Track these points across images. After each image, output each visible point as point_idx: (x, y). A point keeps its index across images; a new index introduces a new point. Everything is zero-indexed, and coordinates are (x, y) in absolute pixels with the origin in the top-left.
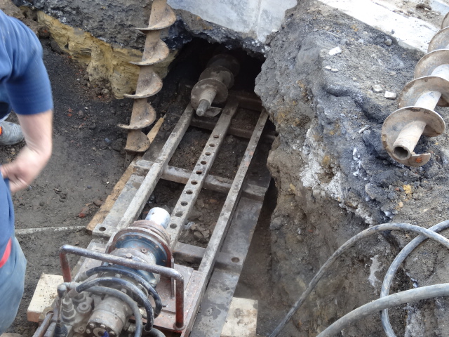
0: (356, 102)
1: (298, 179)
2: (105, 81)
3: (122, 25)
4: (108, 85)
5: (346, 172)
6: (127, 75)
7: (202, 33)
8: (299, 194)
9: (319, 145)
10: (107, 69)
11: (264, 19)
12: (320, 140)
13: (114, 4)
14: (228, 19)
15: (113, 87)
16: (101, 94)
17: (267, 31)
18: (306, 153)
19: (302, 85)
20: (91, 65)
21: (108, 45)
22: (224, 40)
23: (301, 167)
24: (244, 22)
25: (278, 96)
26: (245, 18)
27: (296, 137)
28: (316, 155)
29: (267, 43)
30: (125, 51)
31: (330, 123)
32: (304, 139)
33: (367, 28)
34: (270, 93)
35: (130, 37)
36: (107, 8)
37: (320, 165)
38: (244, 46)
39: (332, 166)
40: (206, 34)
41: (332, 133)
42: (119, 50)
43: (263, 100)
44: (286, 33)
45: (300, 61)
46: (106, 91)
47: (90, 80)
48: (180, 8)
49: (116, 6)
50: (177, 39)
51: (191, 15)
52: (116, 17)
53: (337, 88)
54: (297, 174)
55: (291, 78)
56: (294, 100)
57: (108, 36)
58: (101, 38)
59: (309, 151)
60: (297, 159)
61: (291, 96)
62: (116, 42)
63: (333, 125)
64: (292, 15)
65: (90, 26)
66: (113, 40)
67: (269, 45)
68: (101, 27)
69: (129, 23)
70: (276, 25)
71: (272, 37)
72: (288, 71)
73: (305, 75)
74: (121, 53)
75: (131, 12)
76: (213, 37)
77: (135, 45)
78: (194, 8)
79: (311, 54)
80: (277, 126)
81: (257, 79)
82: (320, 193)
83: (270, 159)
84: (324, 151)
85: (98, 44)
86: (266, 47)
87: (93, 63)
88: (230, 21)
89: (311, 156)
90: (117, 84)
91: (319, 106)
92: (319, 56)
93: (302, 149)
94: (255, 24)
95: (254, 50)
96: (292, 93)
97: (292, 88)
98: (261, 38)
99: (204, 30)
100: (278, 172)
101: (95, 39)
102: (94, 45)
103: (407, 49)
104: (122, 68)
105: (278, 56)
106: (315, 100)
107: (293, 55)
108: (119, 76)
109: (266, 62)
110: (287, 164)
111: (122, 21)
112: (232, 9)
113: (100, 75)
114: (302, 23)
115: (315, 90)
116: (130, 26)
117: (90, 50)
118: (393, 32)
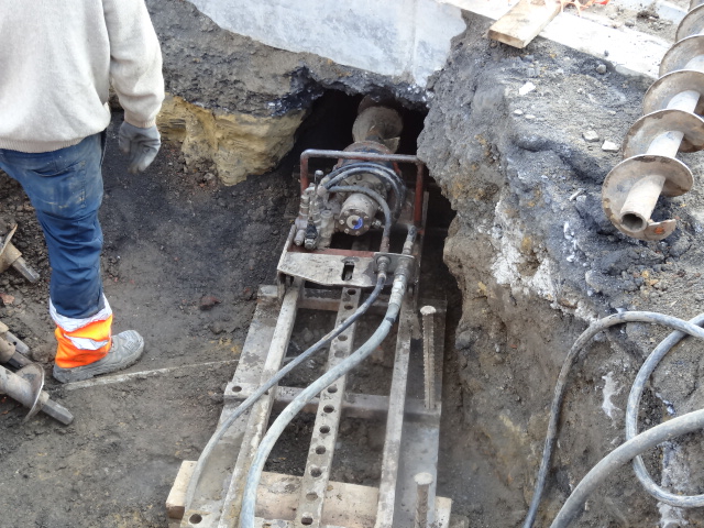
0: (561, 157)
1: (489, 274)
2: (208, 162)
3: (225, 82)
4: (213, 168)
5: (557, 258)
6: (237, 151)
7: (336, 83)
8: (492, 295)
9: (514, 222)
10: (210, 146)
11: (422, 55)
12: (514, 216)
13: (211, 54)
14: (372, 59)
15: (219, 169)
16: (204, 182)
17: (428, 70)
18: (497, 236)
19: (484, 141)
20: (186, 142)
21: (207, 111)
22: (368, 90)
23: (491, 256)
24: (394, 61)
25: (450, 159)
26: (395, 55)
27: (481, 215)
28: (512, 237)
29: (429, 87)
30: (231, 118)
31: (527, 191)
32: (492, 216)
33: (569, 52)
34: (439, 157)
35: (237, 97)
36: (201, 60)
37: (519, 250)
38: (397, 94)
39: (535, 250)
40: (342, 83)
41: (531, 204)
42: (223, 117)
43: (430, 168)
44: (455, 71)
45: (477, 108)
46: (211, 175)
47: (187, 163)
48: (304, 50)
49: (213, 56)
50: (303, 94)
51: (320, 59)
52: (215, 71)
53: (533, 139)
54: (487, 267)
55: (467, 133)
56: (473, 163)
57: (206, 99)
58: (197, 103)
59: (501, 233)
60: (485, 246)
61: (469, 157)
62: (218, 106)
63: (532, 192)
64: (461, 44)
65: (180, 88)
66: (214, 103)
67: (431, 90)
68: (196, 88)
69: (234, 78)
70: (439, 60)
71: (435, 79)
72: (462, 123)
73: (485, 126)
74: (226, 121)
75: (235, 63)
76: (353, 86)
77: (245, 107)
78: (321, 49)
79: (492, 96)
80: (453, 203)
81: (419, 139)
82: (522, 291)
83: (446, 249)
84: (522, 230)
85: (193, 112)
86: (428, 93)
87: (189, 139)
88: (374, 62)
89: (504, 240)
90: (226, 166)
91: (509, 167)
92: (503, 97)
93: (492, 232)
94: (410, 62)
95: (412, 99)
96: (470, 153)
97: (469, 146)
98: (420, 81)
99: (340, 78)
100: (460, 267)
101: (188, 105)
102: (188, 113)
103: (630, 76)
104: (230, 142)
105: (446, 103)
106: (503, 159)
107: (467, 100)
108: (226, 154)
109: (430, 114)
110: (472, 255)
111: (223, 76)
112: (376, 44)
113: (201, 154)
114: (475, 54)
115: (502, 145)
116: (236, 82)
117: (183, 121)
118: (606, 54)
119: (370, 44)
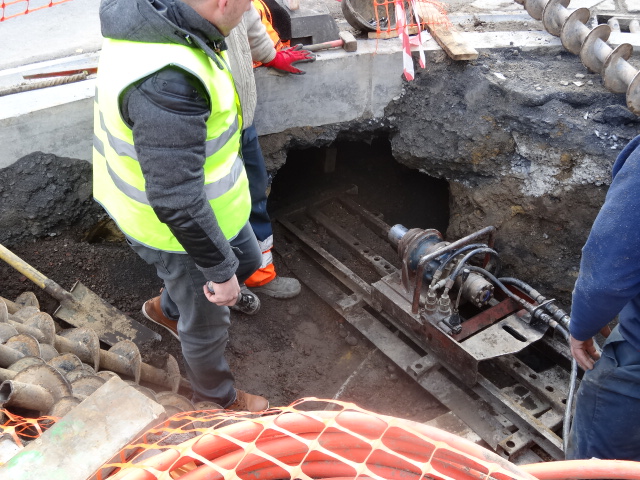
0: (561, 100)
1: (521, 197)
5: (601, 152)
7: (317, 141)
8: (531, 208)
9: (548, 151)
11: (378, 95)
12: (548, 147)
14: (340, 112)
17: (383, 104)
19: (489, 119)
22: (338, 136)
23: (518, 186)
24: (357, 108)
25: (461, 143)
26: (357, 103)
27: (498, 165)
28: (548, 161)
29: (389, 114)
31: (553, 128)
32: (508, 162)
37: (557, 167)
38: (361, 130)
39: (574, 159)
40: (320, 140)
41: (560, 134)
44: (425, 91)
45: (470, 102)
51: (302, 129)
54: (517, 194)
55: (469, 120)
56: (487, 135)
60: (511, 182)
63: (557, 127)
67: (393, 115)
71: (395, 106)
72: (460, 117)
73: (485, 109)
76: (327, 138)
78: (301, 121)
79: (479, 90)
82: (563, 190)
84: (557, 153)
86: (390, 118)
88: (342, 114)
89: (533, 168)
91: (532, 121)
92: (493, 85)
93: (512, 171)
94: (369, 104)
96: (483, 130)
97: (479, 126)
98: (378, 114)
99: (318, 136)
106: (521, 120)
107: (455, 102)
110: (503, 192)
112: (343, 101)
115: (514, 112)
118: (511, 43)
119: (338, 103)
